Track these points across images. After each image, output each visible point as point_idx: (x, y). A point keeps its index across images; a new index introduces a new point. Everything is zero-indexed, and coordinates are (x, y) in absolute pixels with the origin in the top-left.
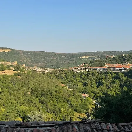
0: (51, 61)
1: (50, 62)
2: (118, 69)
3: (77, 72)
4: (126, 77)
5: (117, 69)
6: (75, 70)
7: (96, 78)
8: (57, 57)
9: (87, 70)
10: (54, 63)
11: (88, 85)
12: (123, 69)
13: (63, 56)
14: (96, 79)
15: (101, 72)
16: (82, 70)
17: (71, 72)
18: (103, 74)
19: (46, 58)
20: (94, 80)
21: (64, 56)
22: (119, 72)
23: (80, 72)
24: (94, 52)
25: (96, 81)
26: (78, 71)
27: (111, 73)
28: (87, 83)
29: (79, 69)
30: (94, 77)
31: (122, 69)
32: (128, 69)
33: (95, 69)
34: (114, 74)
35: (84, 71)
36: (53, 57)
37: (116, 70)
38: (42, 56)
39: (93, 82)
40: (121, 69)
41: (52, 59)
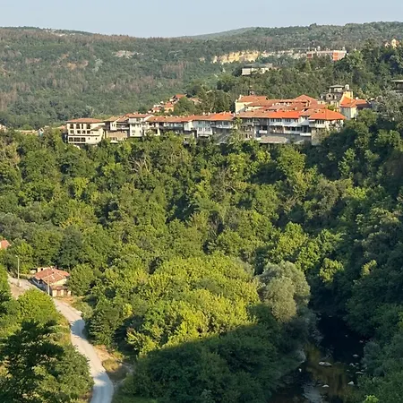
0: (57, 77)
1: (50, 84)
2: (282, 124)
3: (86, 147)
4: (314, 170)
5: (276, 124)
6: (75, 130)
7: (174, 175)
8: (89, 58)
9: (136, 131)
10: (70, 92)
11: (119, 218)
12: (306, 128)
13: (121, 54)
14: (174, 180)
15: (203, 141)
16: (112, 135)
17: (52, 144)
18: (207, 157)
19: (27, 61)
20: (160, 191)
21: (128, 54)
22: (285, 140)
23: (99, 144)
24: (297, 28)
25: (171, 192)
26: (90, 141)
27: (246, 147)
28: (115, 206)
29: (94, 126)
30: (164, 171)
31: (299, 129)
32: (327, 124)
33: (174, 129)
34: (261, 154)
35: (122, 137)
36: (70, 60)
37: (272, 133)
38: (6, 51)
39: (153, 198)
40: (294, 124)
41: (62, 72)
